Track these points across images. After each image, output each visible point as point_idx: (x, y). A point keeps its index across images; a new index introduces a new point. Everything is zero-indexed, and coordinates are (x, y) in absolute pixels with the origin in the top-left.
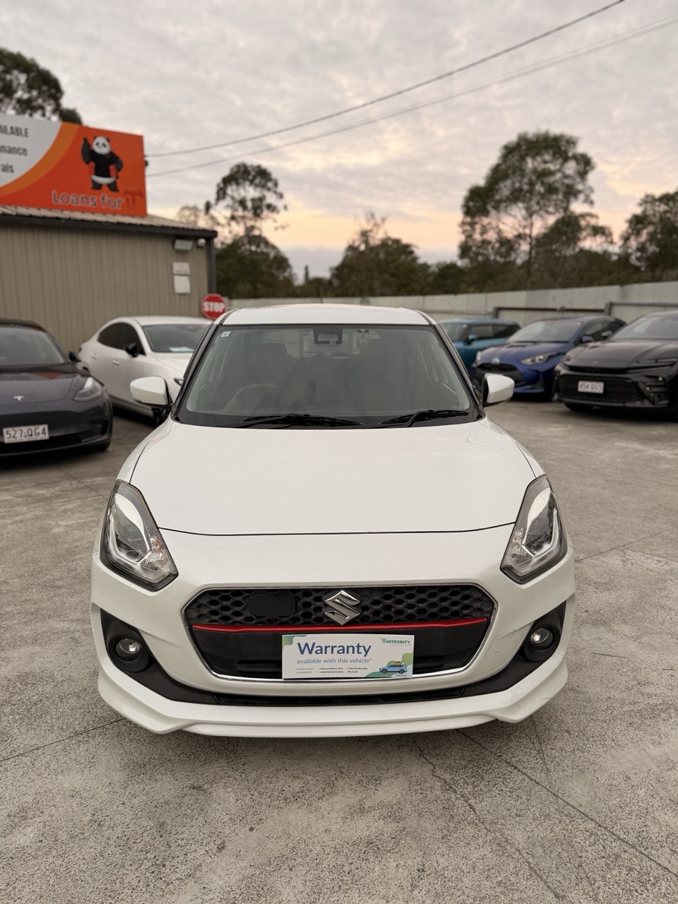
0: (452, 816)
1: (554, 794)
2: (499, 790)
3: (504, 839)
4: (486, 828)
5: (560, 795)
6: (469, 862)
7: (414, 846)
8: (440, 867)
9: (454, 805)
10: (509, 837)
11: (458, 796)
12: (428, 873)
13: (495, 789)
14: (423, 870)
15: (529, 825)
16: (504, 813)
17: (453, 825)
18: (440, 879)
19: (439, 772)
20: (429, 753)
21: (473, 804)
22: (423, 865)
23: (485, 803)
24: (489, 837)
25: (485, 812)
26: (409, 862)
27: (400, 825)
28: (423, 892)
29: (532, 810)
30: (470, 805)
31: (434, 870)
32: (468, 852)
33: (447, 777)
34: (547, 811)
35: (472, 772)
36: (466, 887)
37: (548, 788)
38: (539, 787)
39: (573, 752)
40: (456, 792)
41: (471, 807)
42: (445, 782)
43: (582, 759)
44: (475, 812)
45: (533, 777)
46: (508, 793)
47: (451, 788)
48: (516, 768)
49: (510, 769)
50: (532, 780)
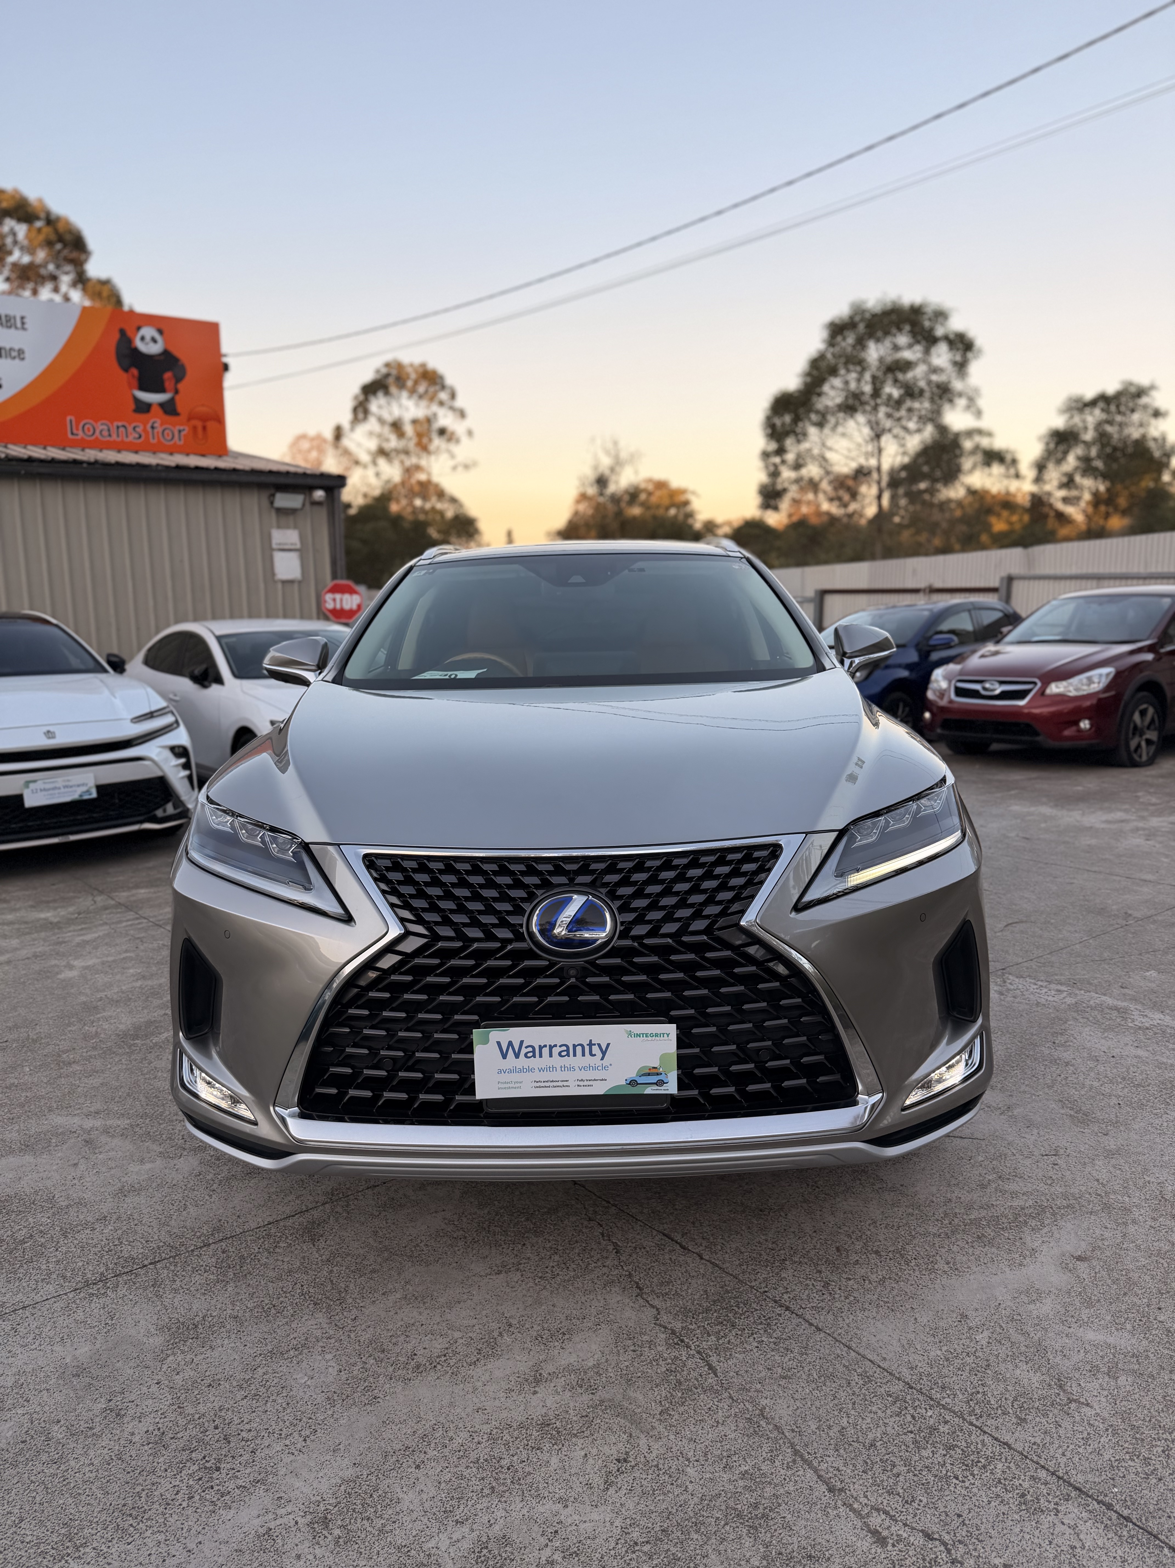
0: (680, 1382)
1: (844, 1345)
2: (758, 1342)
3: (757, 1412)
4: (731, 1397)
5: (854, 1346)
6: (699, 1447)
7: (615, 1427)
8: (654, 1455)
9: (685, 1366)
10: (767, 1409)
11: (691, 1352)
12: (633, 1463)
13: (752, 1340)
14: (625, 1460)
15: (800, 1390)
16: (763, 1374)
17: (680, 1394)
18: (651, 1472)
19: (664, 1318)
20: (653, 1292)
21: (715, 1364)
22: (627, 1453)
23: (734, 1361)
24: (734, 1410)
25: (732, 1374)
26: (605, 1450)
27: (596, 1397)
28: (623, 1491)
29: (806, 1369)
30: (710, 1364)
31: (643, 1460)
32: (700, 1432)
33: (678, 1325)
34: (831, 1370)
35: (718, 1317)
36: (691, 1482)
37: (835, 1335)
38: (822, 1335)
39: (882, 1281)
40: (688, 1347)
41: (710, 1367)
42: (673, 1332)
43: (895, 1292)
44: (717, 1376)
45: (814, 1321)
46: (773, 1346)
47: (682, 1341)
48: (788, 1309)
49: (778, 1310)
50: (811, 1324)
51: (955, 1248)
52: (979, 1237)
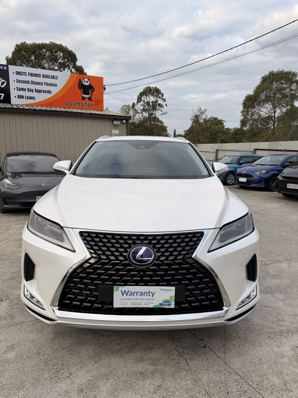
0: (179, 367)
1: (225, 363)
2: (202, 359)
3: (198, 379)
4: (191, 373)
5: (228, 364)
6: (180, 386)
7: (159, 377)
8: (168, 386)
9: (181, 362)
10: (201, 378)
11: (183, 359)
12: (162, 388)
13: (200, 358)
14: (160, 387)
15: (211, 374)
16: (201, 368)
17: (178, 370)
18: (166, 391)
19: (178, 348)
20: (176, 340)
21: (189, 363)
22: (161, 385)
23: (194, 363)
24: (192, 377)
25: (193, 367)
26: (156, 383)
27: (156, 368)
28: (158, 395)
29: (214, 368)
30: (187, 363)
31: (165, 387)
32: (181, 382)
33: (181, 351)
34: (220, 369)
35: (192, 350)
36: (176, 396)
37: (223, 360)
38: (220, 359)
39: (239, 346)
40: (183, 357)
41: (188, 364)
42: (180, 353)
43: (242, 350)
44: (189, 366)
45: (218, 355)
46: (205, 360)
47: (181, 355)
48: (212, 350)
49: (209, 350)
50: (217, 356)
51: (262, 339)
52: (269, 337)
